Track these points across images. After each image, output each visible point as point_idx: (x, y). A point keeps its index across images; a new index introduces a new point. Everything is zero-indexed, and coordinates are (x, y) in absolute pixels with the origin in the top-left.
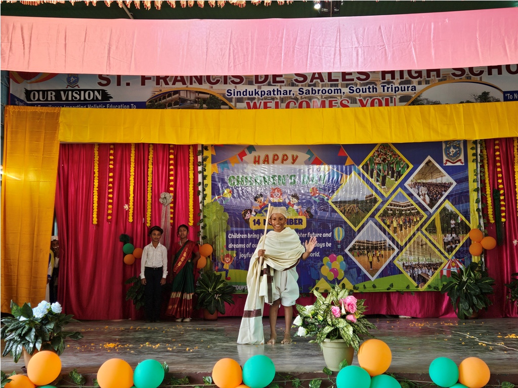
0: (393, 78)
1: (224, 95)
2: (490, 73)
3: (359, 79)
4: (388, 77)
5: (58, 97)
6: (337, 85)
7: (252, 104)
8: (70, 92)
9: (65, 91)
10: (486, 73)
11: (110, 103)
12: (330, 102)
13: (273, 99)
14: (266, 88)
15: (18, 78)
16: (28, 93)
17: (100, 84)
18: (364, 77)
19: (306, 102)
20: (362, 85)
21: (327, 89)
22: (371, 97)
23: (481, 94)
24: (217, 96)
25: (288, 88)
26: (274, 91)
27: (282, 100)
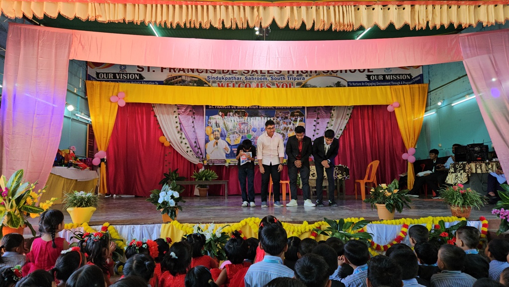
1: (205, 79)
2: (341, 72)
3: (276, 73)
4: (291, 73)
6: (265, 76)
7: (220, 84)
8: (121, 75)
10: (339, 72)
11: (144, 81)
12: (261, 84)
13: (232, 82)
14: (228, 76)
15: (92, 66)
17: (138, 70)
18: (279, 72)
19: (249, 84)
20: (277, 76)
21: (259, 77)
22: (282, 83)
23: (336, 82)
24: (202, 79)
25: (240, 77)
26: (232, 78)
27: (237, 83)
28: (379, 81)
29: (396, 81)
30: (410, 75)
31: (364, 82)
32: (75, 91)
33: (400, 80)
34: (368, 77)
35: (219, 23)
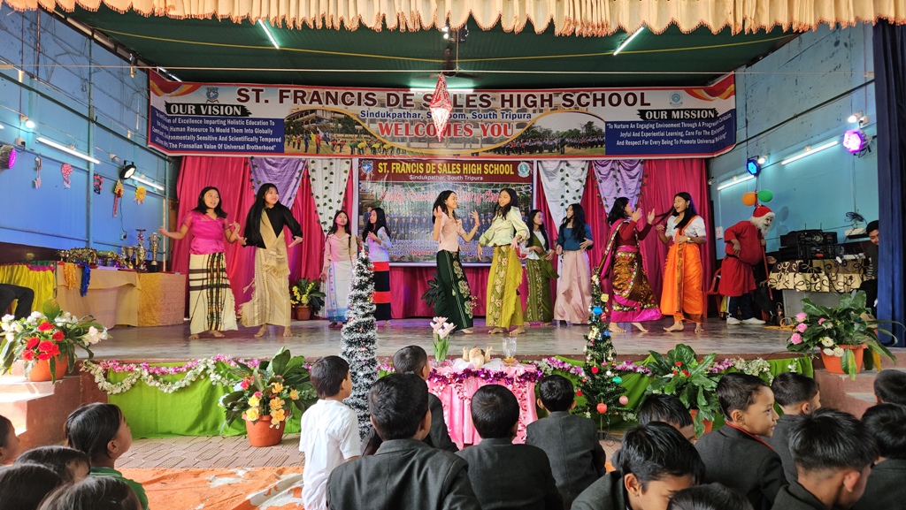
0: (511, 106)
1: (358, 116)
2: (595, 105)
3: (481, 105)
4: (507, 104)
5: (198, 110)
6: (461, 111)
7: (384, 126)
8: (210, 106)
9: (204, 105)
10: (591, 104)
11: (250, 119)
12: (455, 126)
13: (404, 121)
14: (397, 111)
15: (159, 91)
16: (168, 106)
17: (239, 100)
18: (485, 104)
20: (483, 111)
21: (452, 114)
22: (491, 123)
23: (586, 123)
24: (351, 116)
25: (417, 112)
26: (404, 114)
27: (412, 123)
28: (661, 121)
29: (691, 120)
30: (713, 110)
31: (634, 123)
32: (129, 136)
33: (697, 120)
34: (642, 113)
35: (378, 21)
